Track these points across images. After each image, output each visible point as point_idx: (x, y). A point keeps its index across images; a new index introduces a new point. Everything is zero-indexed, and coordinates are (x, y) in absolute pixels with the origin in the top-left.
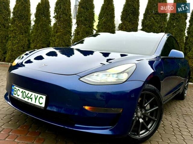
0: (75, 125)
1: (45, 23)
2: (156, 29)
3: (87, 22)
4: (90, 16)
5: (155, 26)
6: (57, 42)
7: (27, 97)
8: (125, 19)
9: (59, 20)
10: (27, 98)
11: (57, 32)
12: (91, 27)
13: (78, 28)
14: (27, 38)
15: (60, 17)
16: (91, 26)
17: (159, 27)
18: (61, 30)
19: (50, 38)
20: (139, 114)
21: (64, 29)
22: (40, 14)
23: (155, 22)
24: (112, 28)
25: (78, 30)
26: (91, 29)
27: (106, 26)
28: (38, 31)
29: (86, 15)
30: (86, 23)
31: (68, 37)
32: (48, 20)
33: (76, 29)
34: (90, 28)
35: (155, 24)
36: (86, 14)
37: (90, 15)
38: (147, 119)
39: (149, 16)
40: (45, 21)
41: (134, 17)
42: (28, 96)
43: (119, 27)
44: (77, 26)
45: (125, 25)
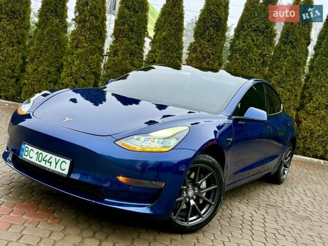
0: (106, 200)
1: (56, 28)
2: (255, 57)
3: (134, 33)
4: (139, 25)
5: (253, 53)
6: (75, 66)
7: (43, 160)
8: (201, 35)
10: (45, 162)
11: (77, 47)
12: (141, 44)
13: (117, 43)
14: (21, 54)
17: (260, 54)
18: (86, 45)
19: (64, 57)
20: (191, 193)
21: (91, 43)
23: (253, 44)
24: (178, 50)
25: (117, 46)
26: (141, 47)
27: (167, 45)
28: (42, 42)
29: (133, 22)
30: (132, 37)
31: (97, 57)
33: (112, 44)
34: (137, 46)
35: (254, 48)
36: (133, 19)
37: (140, 23)
38: (201, 202)
39: (244, 33)
40: (57, 26)
41: (217, 34)
42: (45, 159)
43: (190, 49)
44: (114, 39)
45: (200, 46)
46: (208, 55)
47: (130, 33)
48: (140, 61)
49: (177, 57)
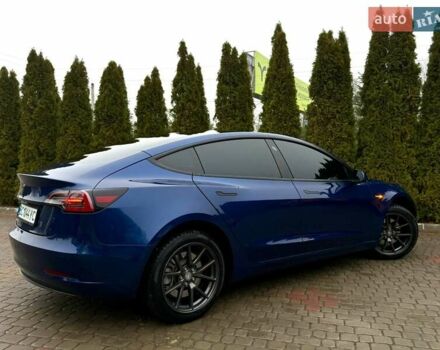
3: (237, 110)
5: (393, 100)
8: (318, 93)
9: (181, 115)
16: (245, 118)
17: (403, 99)
22: (144, 108)
24: (292, 117)
27: (278, 114)
29: (235, 97)
30: (236, 114)
32: (163, 117)
35: (393, 94)
37: (243, 97)
39: (375, 77)
41: (339, 87)
44: (218, 121)
46: (332, 115)
47: (234, 111)
49: (293, 126)
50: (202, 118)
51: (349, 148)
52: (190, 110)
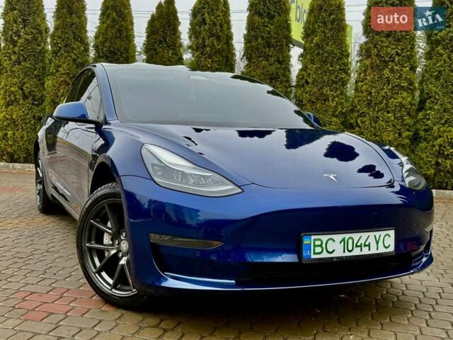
3: (272, 48)
4: (278, 34)
9: (201, 54)
12: (284, 61)
13: (250, 67)
15: (204, 46)
16: (281, 59)
22: (155, 43)
24: (341, 59)
26: (283, 66)
27: (323, 54)
29: (269, 32)
30: (270, 53)
32: (177, 55)
34: (279, 66)
36: (268, 29)
37: (279, 32)
40: (170, 61)
42: (359, 244)
43: (360, 54)
44: (246, 62)
45: (375, 47)
46: (390, 58)
47: (267, 49)
48: (285, 87)
49: (341, 69)
50: (227, 58)
51: (409, 99)
52: (212, 46)
